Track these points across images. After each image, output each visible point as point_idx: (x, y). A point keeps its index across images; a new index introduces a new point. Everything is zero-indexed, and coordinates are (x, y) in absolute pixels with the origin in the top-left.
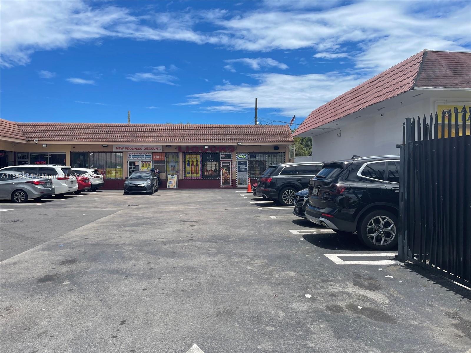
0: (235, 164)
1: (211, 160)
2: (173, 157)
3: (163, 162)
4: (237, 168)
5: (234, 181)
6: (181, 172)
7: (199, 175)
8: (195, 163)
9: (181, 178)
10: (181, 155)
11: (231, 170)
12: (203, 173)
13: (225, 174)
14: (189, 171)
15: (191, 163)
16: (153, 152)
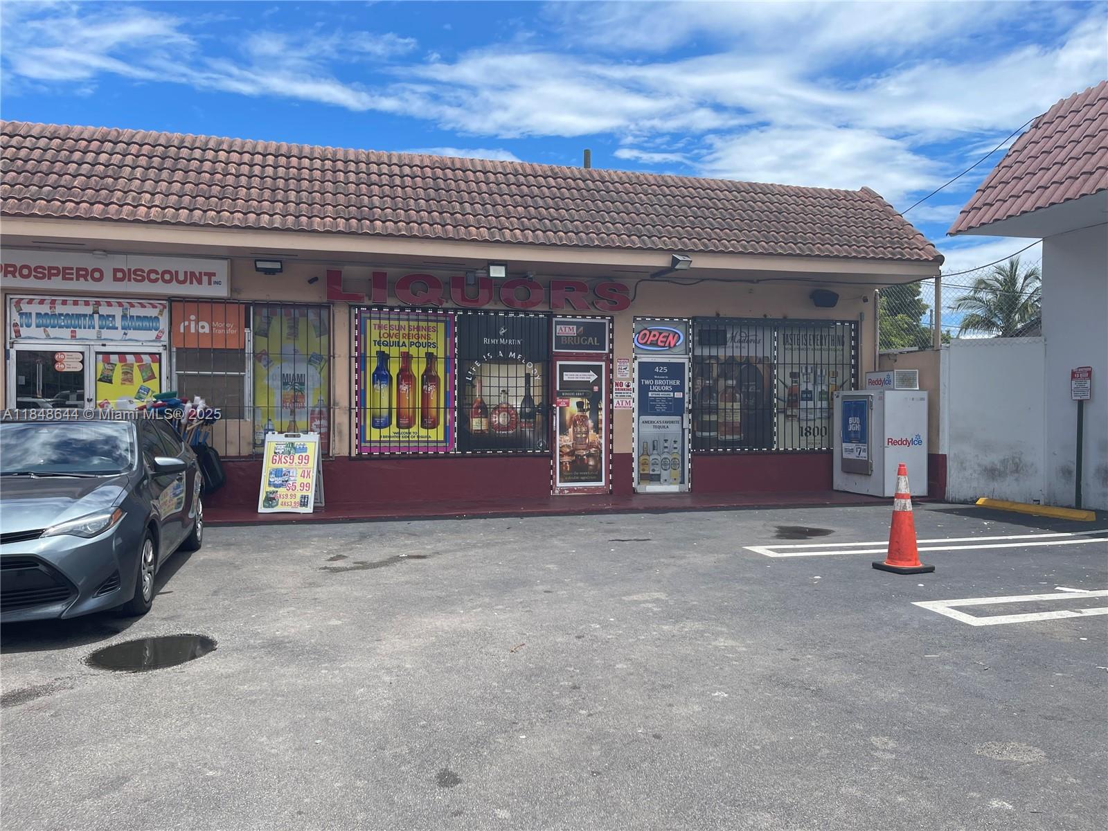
0: (627, 373)
1: (506, 353)
2: (294, 334)
3: (235, 357)
4: (635, 395)
5: (621, 463)
6: (341, 418)
7: (437, 434)
8: (418, 369)
9: (340, 448)
10: (341, 319)
11: (603, 405)
12: (464, 420)
13: (575, 425)
14: (385, 413)
15: (394, 369)
16: (172, 300)
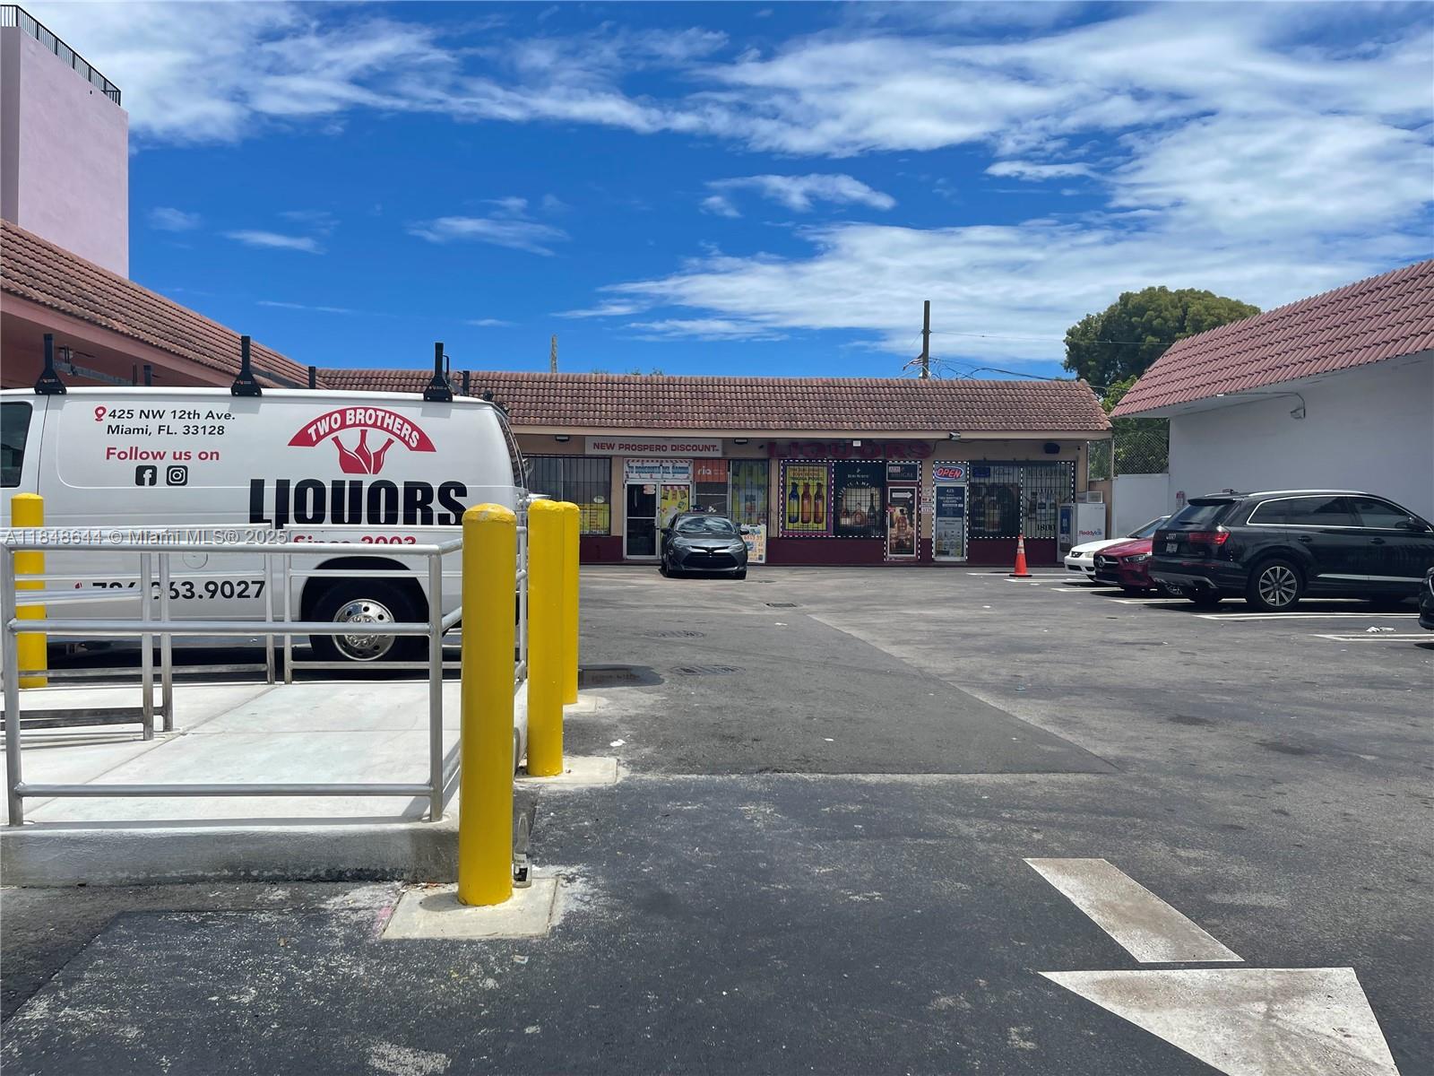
0: (929, 494)
1: (860, 483)
2: (751, 474)
3: (722, 487)
4: (934, 506)
5: (926, 544)
6: (774, 517)
7: (822, 526)
8: (813, 491)
9: (774, 534)
10: (775, 468)
11: (915, 511)
12: (837, 519)
13: (899, 522)
14: (796, 515)
15: (801, 491)
16: (695, 458)
